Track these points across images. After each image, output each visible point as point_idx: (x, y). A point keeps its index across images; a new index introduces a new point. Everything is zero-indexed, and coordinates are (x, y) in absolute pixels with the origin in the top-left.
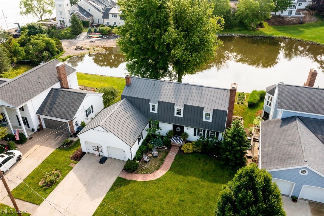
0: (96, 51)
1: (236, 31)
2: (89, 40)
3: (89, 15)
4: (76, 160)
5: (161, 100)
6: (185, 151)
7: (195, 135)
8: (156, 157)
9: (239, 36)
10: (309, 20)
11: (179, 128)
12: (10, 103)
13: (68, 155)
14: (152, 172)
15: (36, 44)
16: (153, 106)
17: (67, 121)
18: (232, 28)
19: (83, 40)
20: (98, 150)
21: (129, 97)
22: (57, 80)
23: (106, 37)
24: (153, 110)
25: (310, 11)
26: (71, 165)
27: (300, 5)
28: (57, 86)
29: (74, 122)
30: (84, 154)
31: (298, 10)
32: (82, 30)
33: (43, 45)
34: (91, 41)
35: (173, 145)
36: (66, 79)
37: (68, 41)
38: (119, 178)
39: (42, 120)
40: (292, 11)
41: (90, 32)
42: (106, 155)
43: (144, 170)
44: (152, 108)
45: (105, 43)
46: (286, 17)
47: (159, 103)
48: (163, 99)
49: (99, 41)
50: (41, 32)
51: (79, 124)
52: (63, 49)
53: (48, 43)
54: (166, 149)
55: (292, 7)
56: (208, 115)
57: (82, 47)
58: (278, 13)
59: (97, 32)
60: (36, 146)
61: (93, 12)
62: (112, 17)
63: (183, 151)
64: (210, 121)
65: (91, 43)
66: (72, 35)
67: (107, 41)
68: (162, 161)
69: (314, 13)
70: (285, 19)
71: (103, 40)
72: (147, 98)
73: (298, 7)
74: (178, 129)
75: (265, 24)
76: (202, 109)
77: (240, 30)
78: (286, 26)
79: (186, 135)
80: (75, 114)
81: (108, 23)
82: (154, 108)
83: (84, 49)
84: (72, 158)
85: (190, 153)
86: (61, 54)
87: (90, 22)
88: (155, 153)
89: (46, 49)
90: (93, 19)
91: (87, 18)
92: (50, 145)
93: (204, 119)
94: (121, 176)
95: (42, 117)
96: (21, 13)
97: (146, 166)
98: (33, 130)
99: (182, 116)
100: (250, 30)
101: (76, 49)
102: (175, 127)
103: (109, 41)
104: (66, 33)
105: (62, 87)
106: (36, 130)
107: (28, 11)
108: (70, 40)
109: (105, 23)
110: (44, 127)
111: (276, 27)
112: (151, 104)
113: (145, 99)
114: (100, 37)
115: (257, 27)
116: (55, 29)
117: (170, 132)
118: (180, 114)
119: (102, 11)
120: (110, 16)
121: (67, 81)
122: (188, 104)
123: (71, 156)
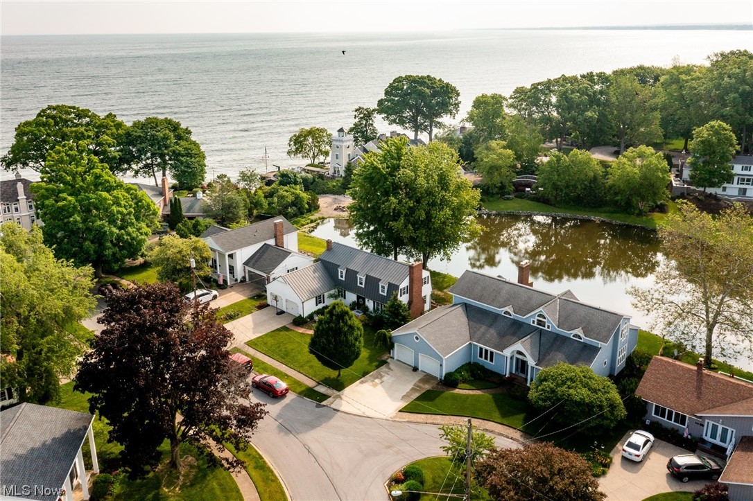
1: (605, 212)
4: (259, 309)
5: (349, 268)
7: (374, 309)
9: (602, 221)
11: (361, 299)
12: (222, 248)
13: (254, 304)
15: (282, 197)
16: (342, 272)
17: (265, 275)
18: (600, 206)
20: (276, 300)
21: (324, 261)
22: (273, 236)
24: (342, 277)
26: (252, 311)
28: (272, 242)
30: (269, 305)
33: (290, 198)
36: (283, 238)
37: (333, 197)
38: (284, 327)
39: (247, 271)
42: (284, 309)
43: (308, 326)
46: (726, 199)
47: (348, 270)
48: (351, 267)
50: (296, 183)
52: (319, 207)
53: (297, 197)
55: (745, 182)
56: (383, 287)
57: (344, 207)
58: (709, 190)
60: (233, 293)
64: (385, 294)
66: (341, 190)
72: (337, 264)
74: (361, 301)
76: (379, 281)
77: (613, 212)
79: (366, 308)
80: (274, 269)
82: (342, 274)
83: (346, 211)
84: (256, 307)
86: (313, 213)
89: (293, 204)
92: (244, 295)
93: (380, 292)
94: (286, 326)
95: (247, 267)
96: (289, 153)
98: (236, 280)
100: (633, 214)
101: (335, 209)
102: (358, 297)
104: (334, 186)
105: (276, 245)
106: (239, 281)
107: (297, 152)
108: (336, 196)
110: (247, 280)
112: (340, 270)
115: (651, 211)
116: (323, 179)
117: (354, 303)
118: (362, 284)
122: (369, 274)
123: (257, 305)
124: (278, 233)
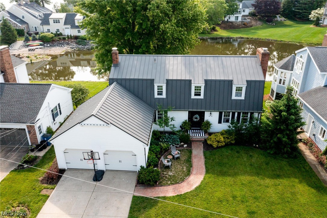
0: (39, 59)
2: (27, 49)
3: (22, 22)
4: (50, 183)
5: (170, 78)
6: (215, 145)
7: (220, 122)
8: (178, 158)
10: (256, 24)
11: (197, 115)
13: (34, 178)
14: (183, 180)
16: (160, 88)
17: (24, 126)
19: (19, 49)
20: (92, 158)
21: (122, 80)
23: (49, 45)
24: (160, 93)
25: (253, 17)
26: (44, 192)
27: (244, 11)
29: (36, 126)
30: (62, 171)
31: (243, 16)
32: (16, 38)
34: (30, 50)
35: (193, 141)
36: (13, 71)
38: (135, 198)
40: (238, 17)
41: (27, 40)
43: (169, 180)
44: (158, 92)
45: (48, 50)
46: (235, 22)
47: (168, 82)
48: (173, 76)
49: (40, 50)
51: (44, 131)
54: (186, 147)
55: (238, 13)
56: (239, 89)
57: (19, 55)
59: (37, 40)
61: (28, 18)
62: (54, 22)
63: (211, 146)
64: (243, 98)
65: (30, 52)
67: (50, 49)
68: (189, 162)
69: (257, 18)
70: (234, 24)
71: (46, 48)
72: (149, 78)
73: (243, 14)
74: (196, 118)
75: (217, 28)
76: (230, 83)
78: (237, 29)
79: (208, 124)
80: (37, 113)
81: (49, 31)
82: (160, 91)
83: (23, 57)
84: (42, 182)
85: (222, 147)
87: (26, 31)
88: (175, 152)
90: (28, 27)
91: (21, 25)
93: (234, 97)
94: (137, 194)
97: (170, 174)
99: (202, 97)
100: (206, 33)
102: (191, 114)
103: (53, 48)
105: (8, 82)
109: (46, 30)
111: (228, 30)
112: (156, 86)
113: (147, 80)
114: (41, 45)
115: (211, 31)
117: (185, 123)
118: (200, 95)
119: (39, 17)
120: (51, 21)
121: (14, 74)
122: (209, 78)
123: (40, 179)
124: (7, 66)
